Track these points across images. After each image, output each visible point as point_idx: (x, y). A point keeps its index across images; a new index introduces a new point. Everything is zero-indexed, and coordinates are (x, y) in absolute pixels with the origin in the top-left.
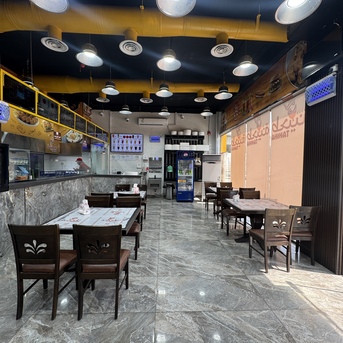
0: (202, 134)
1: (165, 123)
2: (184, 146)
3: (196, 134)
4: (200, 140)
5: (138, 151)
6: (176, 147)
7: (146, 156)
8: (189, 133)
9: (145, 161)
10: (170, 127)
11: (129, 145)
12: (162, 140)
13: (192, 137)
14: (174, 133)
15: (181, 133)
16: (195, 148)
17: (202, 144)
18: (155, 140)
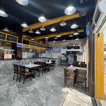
0: (79, 46)
1: (67, 43)
2: (73, 50)
3: (77, 46)
4: (78, 48)
5: (59, 52)
6: (70, 50)
7: (61, 53)
8: (74, 46)
9: (61, 54)
10: (69, 44)
11: (57, 50)
12: (66, 48)
13: (75, 47)
14: (69, 46)
15: (72, 46)
16: (76, 50)
17: (79, 49)
18: (64, 48)
